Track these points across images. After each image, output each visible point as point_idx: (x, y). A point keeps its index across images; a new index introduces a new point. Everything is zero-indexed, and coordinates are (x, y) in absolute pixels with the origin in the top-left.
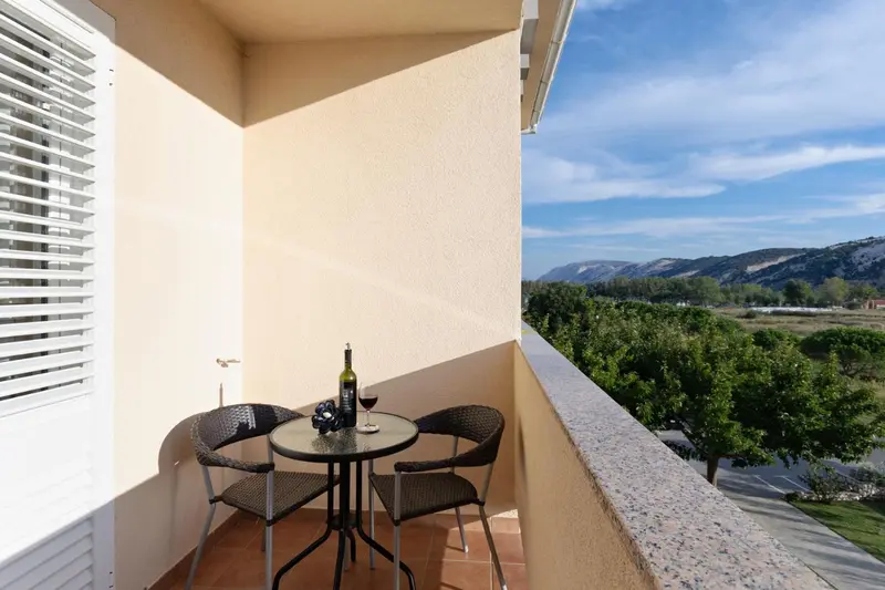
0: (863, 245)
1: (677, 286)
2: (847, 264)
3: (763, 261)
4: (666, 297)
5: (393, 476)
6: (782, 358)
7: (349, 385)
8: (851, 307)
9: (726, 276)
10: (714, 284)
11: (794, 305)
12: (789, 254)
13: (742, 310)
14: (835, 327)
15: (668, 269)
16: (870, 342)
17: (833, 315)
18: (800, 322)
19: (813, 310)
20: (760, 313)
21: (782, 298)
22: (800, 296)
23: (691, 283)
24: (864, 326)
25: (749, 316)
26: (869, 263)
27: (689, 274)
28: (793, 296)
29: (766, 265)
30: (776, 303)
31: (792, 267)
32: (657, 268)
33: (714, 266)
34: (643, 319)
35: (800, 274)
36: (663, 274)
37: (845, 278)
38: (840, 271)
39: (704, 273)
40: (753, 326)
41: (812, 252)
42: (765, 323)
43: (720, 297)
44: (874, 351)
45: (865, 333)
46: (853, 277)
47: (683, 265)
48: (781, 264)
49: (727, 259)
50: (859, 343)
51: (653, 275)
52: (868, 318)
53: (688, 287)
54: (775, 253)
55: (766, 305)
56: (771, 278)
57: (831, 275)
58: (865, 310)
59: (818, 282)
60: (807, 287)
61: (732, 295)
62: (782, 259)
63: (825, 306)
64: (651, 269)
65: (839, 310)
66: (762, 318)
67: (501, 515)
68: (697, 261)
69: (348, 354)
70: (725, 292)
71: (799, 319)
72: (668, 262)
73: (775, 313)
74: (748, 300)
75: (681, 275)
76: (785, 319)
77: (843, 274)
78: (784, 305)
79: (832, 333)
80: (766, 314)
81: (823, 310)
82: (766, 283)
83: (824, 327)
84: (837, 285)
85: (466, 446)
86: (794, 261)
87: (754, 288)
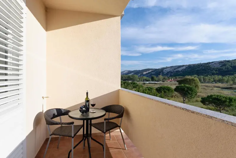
0: (166, 68)
1: (129, 77)
2: (162, 72)
3: (147, 71)
4: (127, 80)
5: (104, 122)
6: (153, 93)
7: (88, 101)
8: (163, 81)
9: (139, 75)
10: (137, 76)
11: (153, 81)
12: (152, 70)
13: (142, 83)
14: (161, 86)
15: (127, 73)
16: (168, 89)
17: (160, 83)
18: (154, 85)
19: (156, 82)
20: (146, 83)
21: (150, 80)
22: (154, 79)
23: (132, 76)
24: (166, 86)
25: (144, 84)
26: (166, 72)
27: (132, 74)
28: (153, 79)
29: (147, 72)
30: (149, 81)
31: (152, 73)
32: (125, 73)
33: (137, 72)
34: (124, 85)
35: (154, 74)
36: (126, 74)
37: (162, 75)
38: (161, 74)
39: (135, 74)
40: (145, 86)
41: (156, 70)
42: (147, 85)
43: (138, 80)
44: (168, 91)
45: (167, 87)
46: (164, 75)
47: (130, 72)
48: (150, 72)
49: (139, 71)
50: (166, 89)
51: (124, 74)
52: (166, 84)
53: (131, 77)
54: (149, 70)
55: (147, 81)
56: (148, 75)
57: (160, 75)
58: (166, 82)
59: (157, 76)
60: (155, 77)
61: (141, 79)
62: (150, 71)
63: (158, 81)
64: (123, 73)
65: (161, 82)
66: (147, 84)
67: (116, 131)
68: (133, 71)
69: (87, 93)
70: (139, 78)
71: (154, 84)
72: (127, 71)
73: (149, 83)
74: (144, 80)
75: (130, 74)
76: (151, 84)
77: (162, 74)
78: (151, 81)
79: (161, 87)
80: (147, 83)
81: (158, 82)
82: (147, 76)
83: (159, 86)
84: (161, 77)
85: (116, 115)
86: (153, 71)
87: (145, 77)
